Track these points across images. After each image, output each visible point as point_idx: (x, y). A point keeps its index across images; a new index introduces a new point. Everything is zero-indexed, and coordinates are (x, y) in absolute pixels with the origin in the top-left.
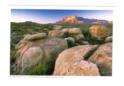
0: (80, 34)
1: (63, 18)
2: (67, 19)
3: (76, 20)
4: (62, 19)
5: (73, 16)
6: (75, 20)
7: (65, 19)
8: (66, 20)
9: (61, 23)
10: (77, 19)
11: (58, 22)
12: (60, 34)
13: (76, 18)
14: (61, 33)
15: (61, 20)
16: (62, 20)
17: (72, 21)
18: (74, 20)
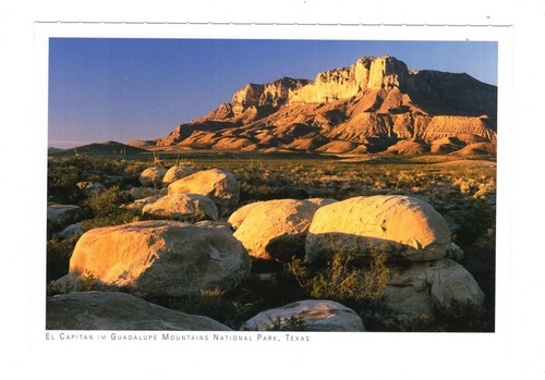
0: (432, 262)
1: (257, 90)
2: (297, 97)
3: (403, 109)
4: (241, 95)
5: (368, 65)
6: (384, 109)
7: (272, 90)
8: (283, 100)
9: (236, 135)
10: (406, 99)
11: (197, 127)
12: (203, 261)
13: (403, 89)
14: (215, 254)
15: (238, 109)
16: (246, 105)
17: (360, 121)
18: (379, 101)
